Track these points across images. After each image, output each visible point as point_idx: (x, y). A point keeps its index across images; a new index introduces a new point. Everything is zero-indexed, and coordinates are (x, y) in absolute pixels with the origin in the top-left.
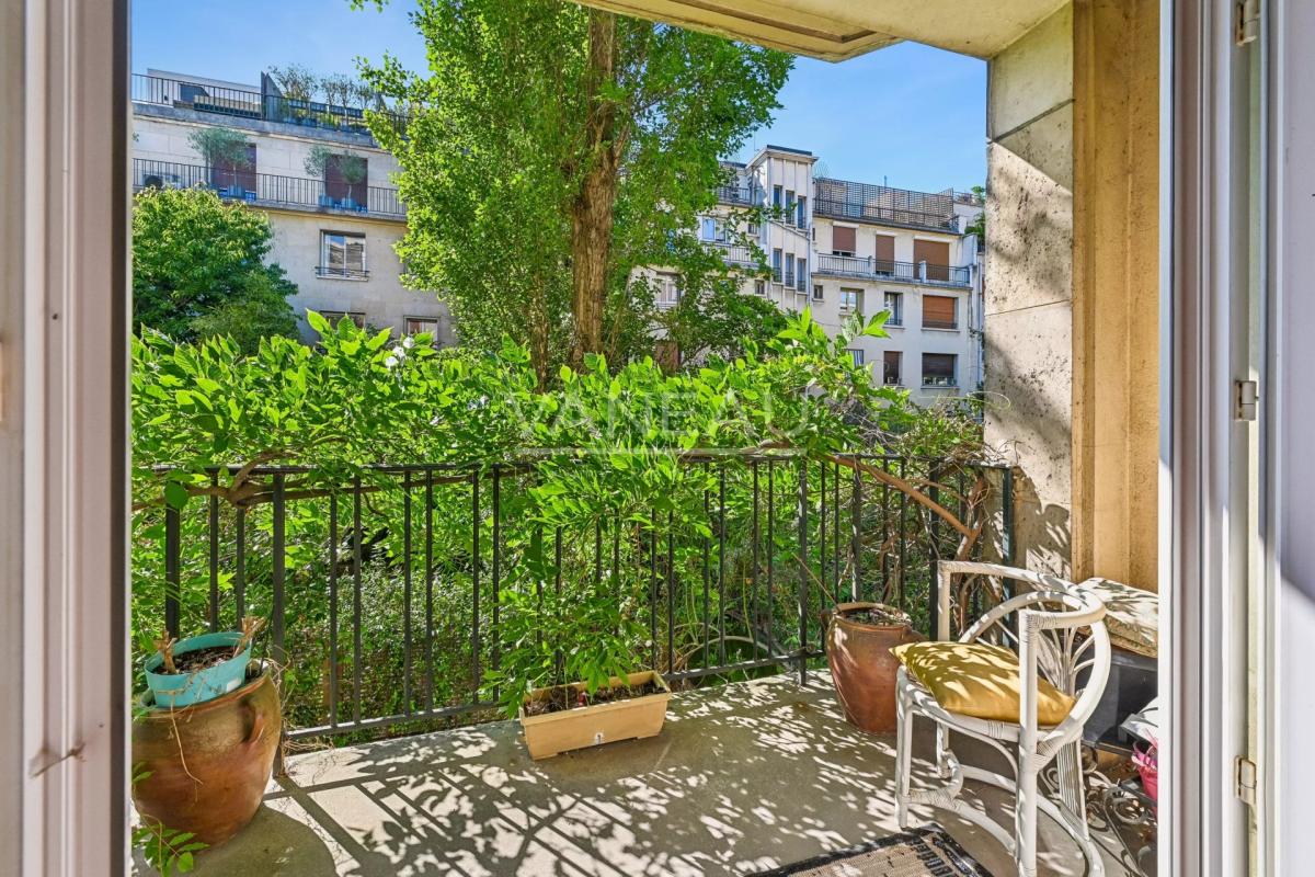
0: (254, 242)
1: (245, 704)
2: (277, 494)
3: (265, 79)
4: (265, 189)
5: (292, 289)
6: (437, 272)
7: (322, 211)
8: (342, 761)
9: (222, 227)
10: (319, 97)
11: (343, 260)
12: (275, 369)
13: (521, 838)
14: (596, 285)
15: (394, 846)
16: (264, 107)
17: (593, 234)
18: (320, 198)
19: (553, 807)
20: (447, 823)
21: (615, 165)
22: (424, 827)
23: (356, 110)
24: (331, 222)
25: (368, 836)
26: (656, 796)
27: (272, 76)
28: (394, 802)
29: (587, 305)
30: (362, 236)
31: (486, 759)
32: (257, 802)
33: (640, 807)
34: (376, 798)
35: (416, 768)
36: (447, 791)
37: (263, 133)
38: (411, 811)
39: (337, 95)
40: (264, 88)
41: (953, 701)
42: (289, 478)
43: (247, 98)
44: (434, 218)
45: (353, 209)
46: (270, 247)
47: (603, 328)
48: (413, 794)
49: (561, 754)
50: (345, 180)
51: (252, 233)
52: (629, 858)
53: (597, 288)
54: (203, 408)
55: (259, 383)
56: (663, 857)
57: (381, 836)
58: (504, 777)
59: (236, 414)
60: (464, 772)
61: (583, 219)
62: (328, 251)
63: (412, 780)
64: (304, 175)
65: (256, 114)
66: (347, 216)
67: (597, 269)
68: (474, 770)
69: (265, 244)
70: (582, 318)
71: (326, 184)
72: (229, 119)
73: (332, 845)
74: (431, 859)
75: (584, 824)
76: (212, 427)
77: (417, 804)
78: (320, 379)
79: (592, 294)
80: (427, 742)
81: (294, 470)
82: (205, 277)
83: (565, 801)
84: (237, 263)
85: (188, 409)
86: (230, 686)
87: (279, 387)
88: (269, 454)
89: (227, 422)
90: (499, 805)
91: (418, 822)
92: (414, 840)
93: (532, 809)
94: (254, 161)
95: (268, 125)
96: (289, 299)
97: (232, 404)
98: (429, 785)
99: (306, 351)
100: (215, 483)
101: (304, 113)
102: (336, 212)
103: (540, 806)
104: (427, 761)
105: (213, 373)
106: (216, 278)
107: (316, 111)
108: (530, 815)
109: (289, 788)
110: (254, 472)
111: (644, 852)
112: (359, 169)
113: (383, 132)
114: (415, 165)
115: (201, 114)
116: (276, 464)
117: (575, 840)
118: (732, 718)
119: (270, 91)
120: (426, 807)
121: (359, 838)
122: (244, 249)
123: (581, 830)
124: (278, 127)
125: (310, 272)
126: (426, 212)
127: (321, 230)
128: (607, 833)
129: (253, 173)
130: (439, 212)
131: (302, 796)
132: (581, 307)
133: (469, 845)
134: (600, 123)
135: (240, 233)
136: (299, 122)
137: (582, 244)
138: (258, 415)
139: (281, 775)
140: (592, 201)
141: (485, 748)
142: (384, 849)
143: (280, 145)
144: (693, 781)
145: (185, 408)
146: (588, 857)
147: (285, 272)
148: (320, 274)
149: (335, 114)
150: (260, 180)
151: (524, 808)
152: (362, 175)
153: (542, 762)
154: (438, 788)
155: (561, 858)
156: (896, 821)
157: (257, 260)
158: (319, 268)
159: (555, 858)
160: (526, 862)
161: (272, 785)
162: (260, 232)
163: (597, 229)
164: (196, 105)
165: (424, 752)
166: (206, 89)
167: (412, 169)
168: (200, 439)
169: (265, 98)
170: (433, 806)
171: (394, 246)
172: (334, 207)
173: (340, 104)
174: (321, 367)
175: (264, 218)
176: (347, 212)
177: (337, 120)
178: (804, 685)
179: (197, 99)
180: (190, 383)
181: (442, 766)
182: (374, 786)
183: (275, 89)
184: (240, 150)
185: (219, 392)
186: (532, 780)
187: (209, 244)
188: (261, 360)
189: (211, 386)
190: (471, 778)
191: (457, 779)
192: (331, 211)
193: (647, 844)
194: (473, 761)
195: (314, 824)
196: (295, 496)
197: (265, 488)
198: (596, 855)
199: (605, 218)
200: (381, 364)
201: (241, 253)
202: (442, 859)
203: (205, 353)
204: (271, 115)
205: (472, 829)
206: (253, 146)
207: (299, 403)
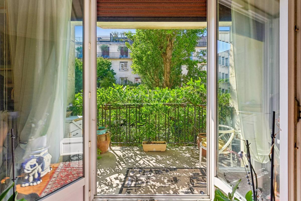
0: (109, 65)
1: (106, 136)
2: (110, 109)
3: (111, 34)
4: (111, 55)
5: (115, 74)
6: (137, 71)
7: (120, 58)
8: (118, 148)
9: (104, 63)
10: (119, 36)
11: (124, 66)
12: (109, 91)
13: (140, 159)
14: (168, 70)
15: (123, 157)
16: (110, 40)
17: (168, 60)
18: (120, 56)
19: (145, 157)
20: (130, 156)
21: (172, 45)
22: (128, 156)
23: (126, 38)
24: (121, 60)
25: (120, 156)
26: (161, 158)
27: (112, 34)
28: (124, 153)
29: (167, 75)
30: (127, 62)
31: (137, 150)
32: (107, 150)
33: (158, 158)
34: (122, 152)
35: (128, 150)
36: (131, 153)
37: (110, 45)
38: (126, 154)
39: (123, 35)
40: (111, 36)
41: (204, 144)
42: (111, 107)
43: (108, 38)
44: (137, 61)
45: (126, 57)
46: (111, 66)
47: (170, 79)
48: (127, 152)
49: (148, 151)
50: (124, 52)
51: (109, 64)
52: (154, 163)
53: (169, 71)
54: (101, 97)
55: (107, 93)
56: (159, 164)
57: (122, 156)
58: (139, 152)
59: (104, 97)
60: (134, 151)
61: (165, 57)
62: (121, 65)
63: (127, 151)
64: (117, 52)
65: (109, 41)
66: (124, 59)
67: (168, 67)
68: (135, 151)
69: (110, 66)
70: (165, 78)
71: (121, 53)
72: (105, 43)
73: (116, 156)
74: (128, 159)
75: (149, 159)
76: (102, 99)
77: (127, 154)
78: (114, 93)
79: (167, 72)
80: (130, 147)
81: (112, 105)
82: (101, 73)
83: (147, 156)
84: (106, 70)
85: (100, 97)
86: (104, 133)
87: (109, 94)
88: (109, 103)
89: (104, 98)
90: (138, 155)
91: (127, 155)
92: (126, 157)
93: (142, 156)
94: (109, 50)
95: (111, 43)
96: (114, 76)
97: (104, 96)
98: (129, 152)
99: (113, 89)
100: (102, 107)
101: (117, 39)
102: (123, 58)
103: (143, 156)
104: (129, 149)
105: (102, 92)
106: (103, 73)
107: (119, 39)
108: (142, 157)
109: (111, 150)
110: (107, 105)
111: (157, 163)
112: (127, 49)
113: (128, 46)
114: (134, 51)
115: (101, 43)
116: (110, 104)
117: (147, 160)
118: (179, 151)
119: (111, 37)
120: (128, 154)
121: (119, 156)
122: (107, 67)
123: (148, 159)
124: (113, 43)
125: (118, 70)
126: (136, 59)
127: (120, 62)
128: (152, 160)
129: (109, 52)
130: (138, 59)
131: (113, 151)
132: (165, 75)
133: (133, 158)
134: (168, 38)
135: (107, 64)
136: (116, 41)
137: (165, 62)
138: (107, 98)
139: (110, 148)
140: (167, 54)
141: (137, 149)
142: (122, 157)
143: (113, 46)
144: (168, 157)
145: (99, 97)
146: (148, 162)
147: (114, 71)
148: (120, 70)
149: (122, 39)
150: (110, 53)
151: (141, 156)
152: (127, 50)
153: (145, 152)
154: (130, 152)
155: (144, 161)
156: (199, 166)
157: (109, 69)
158: (119, 69)
159: (143, 161)
160: (140, 161)
161: (109, 149)
162: (110, 64)
163: (169, 59)
164: (100, 41)
165: (129, 148)
166: (102, 38)
167: (133, 52)
168: (101, 100)
169: (111, 38)
170: (129, 154)
171: (131, 66)
172: (122, 57)
173: (123, 37)
174: (114, 91)
175: (110, 61)
176: (124, 58)
177: (123, 40)
178: (195, 148)
179: (100, 40)
180: (100, 94)
181: (131, 150)
182: (122, 151)
183: (112, 36)
184: (107, 48)
185: (103, 95)
186: (143, 153)
187: (102, 67)
188: (107, 90)
189: (102, 94)
190: (135, 152)
191: (133, 152)
192: (121, 58)
193: (157, 162)
194: (135, 150)
195: (114, 153)
196: (112, 109)
197: (108, 108)
198: (149, 162)
199: (170, 56)
200: (122, 90)
201: (107, 68)
202: (129, 159)
203: (101, 90)
204: (112, 41)
205: (133, 157)
206: (109, 47)
207: (111, 96)
